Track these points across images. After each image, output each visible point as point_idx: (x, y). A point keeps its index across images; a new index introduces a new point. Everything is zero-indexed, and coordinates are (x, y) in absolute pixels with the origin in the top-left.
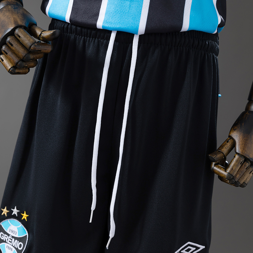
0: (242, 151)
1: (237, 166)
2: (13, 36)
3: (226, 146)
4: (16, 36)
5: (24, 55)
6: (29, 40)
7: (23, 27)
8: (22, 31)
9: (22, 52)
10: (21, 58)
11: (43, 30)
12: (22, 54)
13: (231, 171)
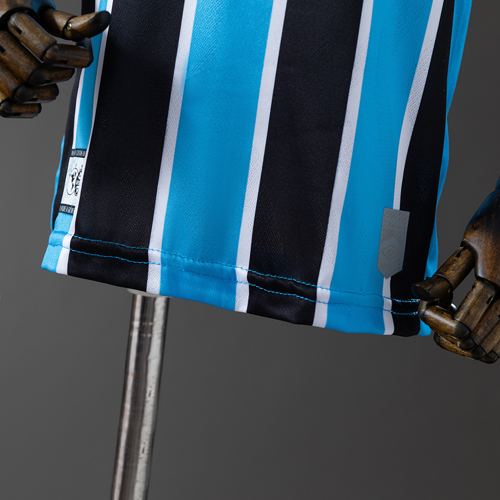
0: (492, 273)
1: (480, 307)
2: (6, 31)
3: (454, 265)
4: (12, 30)
5: (30, 72)
6: (41, 39)
7: (27, 11)
8: (26, 18)
9: (24, 65)
10: (24, 78)
11: (72, 16)
12: (26, 71)
13: (465, 318)
